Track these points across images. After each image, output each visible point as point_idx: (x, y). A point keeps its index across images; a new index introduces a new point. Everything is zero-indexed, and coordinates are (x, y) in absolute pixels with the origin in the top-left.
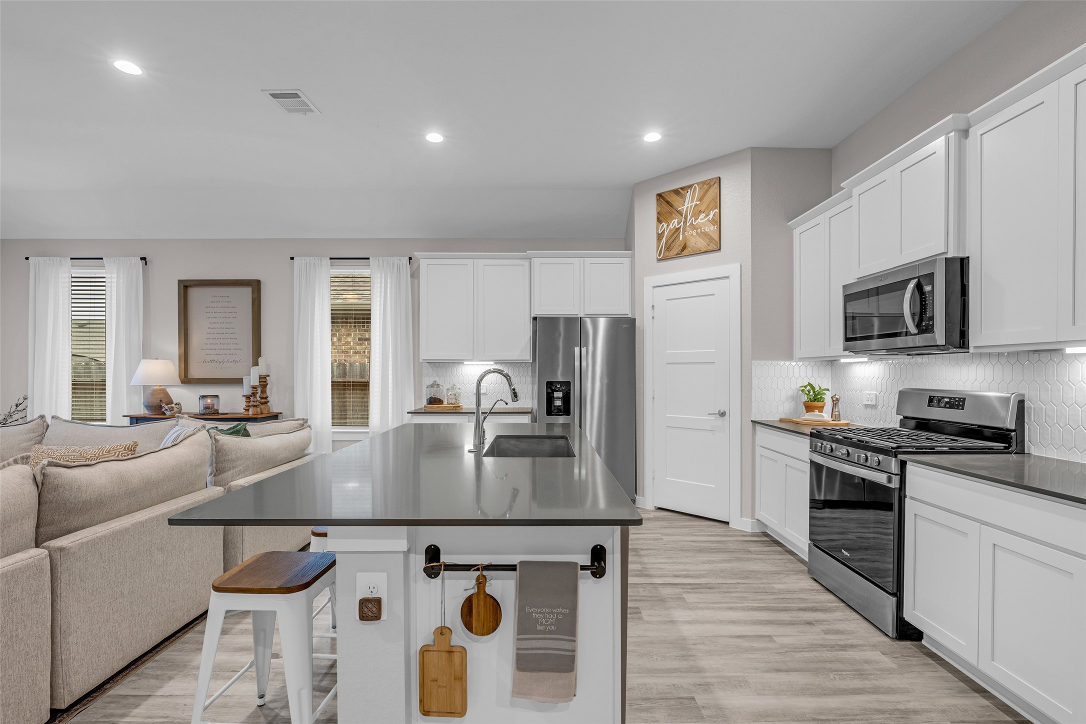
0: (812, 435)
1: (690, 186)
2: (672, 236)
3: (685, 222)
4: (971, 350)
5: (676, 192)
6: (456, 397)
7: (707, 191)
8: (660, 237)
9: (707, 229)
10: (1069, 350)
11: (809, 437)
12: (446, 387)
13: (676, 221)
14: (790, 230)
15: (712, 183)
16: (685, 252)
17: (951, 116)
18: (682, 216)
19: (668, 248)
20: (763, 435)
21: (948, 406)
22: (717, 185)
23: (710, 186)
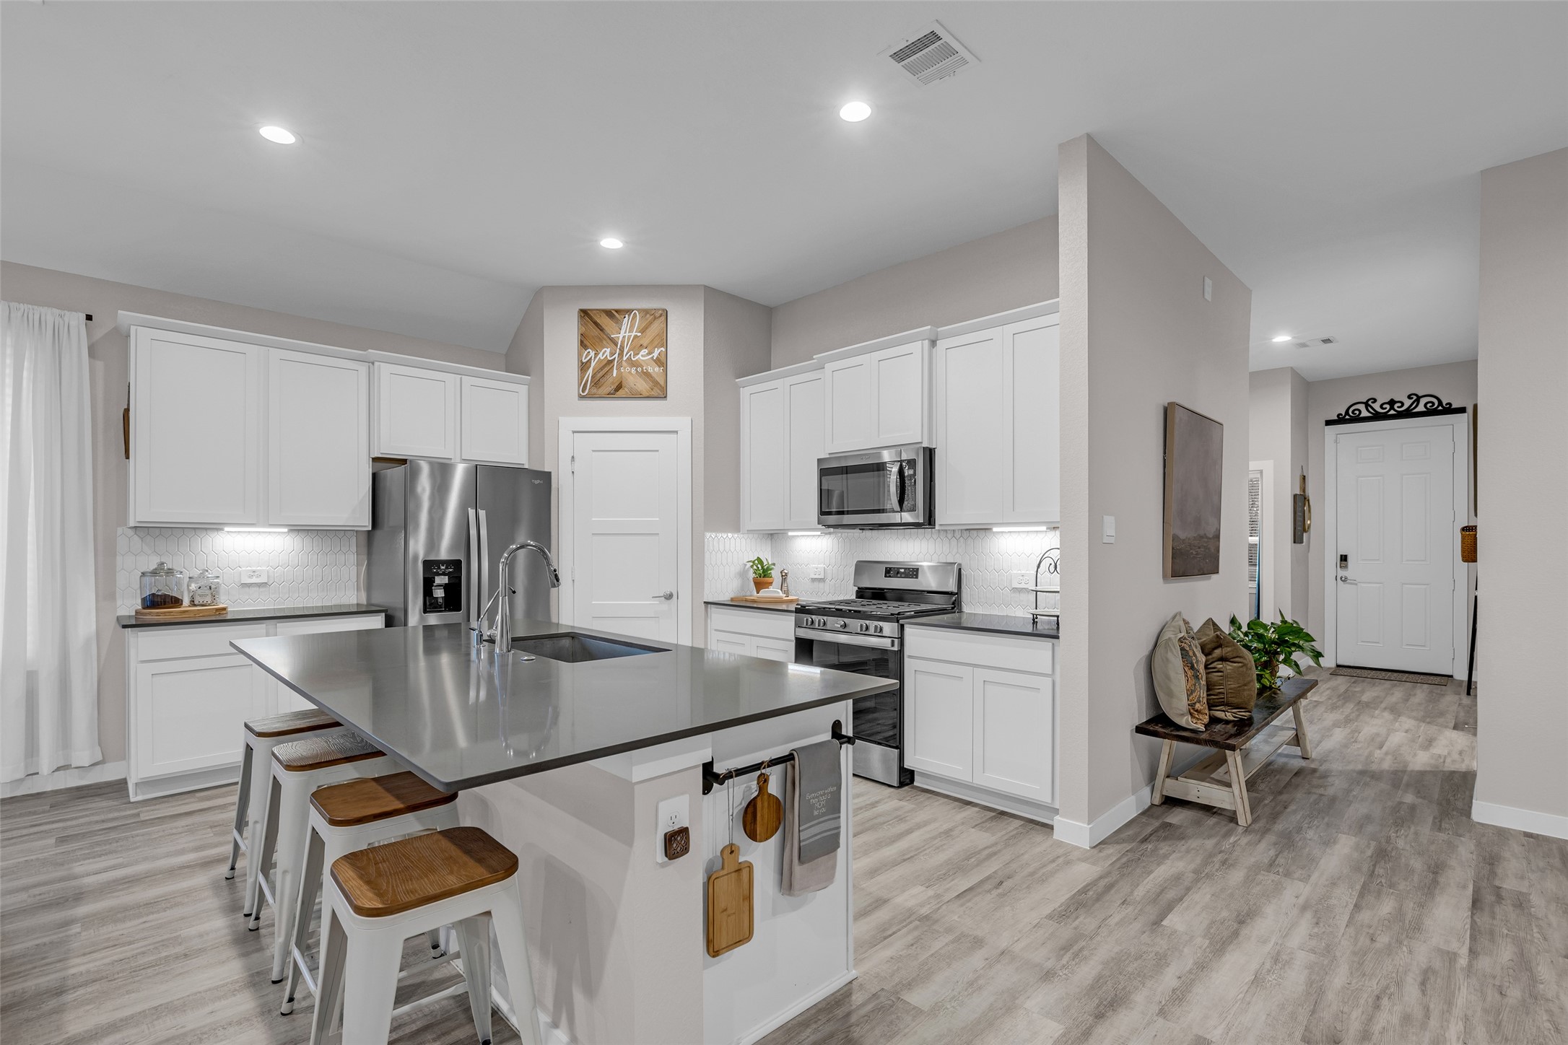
0: (797, 611)
1: (629, 311)
2: (602, 369)
3: (621, 354)
4: (937, 527)
5: (609, 313)
6: (213, 590)
7: (651, 323)
8: (584, 367)
9: (650, 370)
10: (995, 529)
11: (794, 614)
12: (187, 574)
13: (608, 350)
14: (737, 389)
15: (657, 315)
16: (620, 393)
17: (929, 327)
18: (617, 346)
19: (597, 383)
20: (718, 616)
21: (903, 576)
22: (663, 318)
23: (655, 318)
